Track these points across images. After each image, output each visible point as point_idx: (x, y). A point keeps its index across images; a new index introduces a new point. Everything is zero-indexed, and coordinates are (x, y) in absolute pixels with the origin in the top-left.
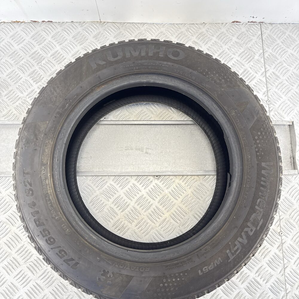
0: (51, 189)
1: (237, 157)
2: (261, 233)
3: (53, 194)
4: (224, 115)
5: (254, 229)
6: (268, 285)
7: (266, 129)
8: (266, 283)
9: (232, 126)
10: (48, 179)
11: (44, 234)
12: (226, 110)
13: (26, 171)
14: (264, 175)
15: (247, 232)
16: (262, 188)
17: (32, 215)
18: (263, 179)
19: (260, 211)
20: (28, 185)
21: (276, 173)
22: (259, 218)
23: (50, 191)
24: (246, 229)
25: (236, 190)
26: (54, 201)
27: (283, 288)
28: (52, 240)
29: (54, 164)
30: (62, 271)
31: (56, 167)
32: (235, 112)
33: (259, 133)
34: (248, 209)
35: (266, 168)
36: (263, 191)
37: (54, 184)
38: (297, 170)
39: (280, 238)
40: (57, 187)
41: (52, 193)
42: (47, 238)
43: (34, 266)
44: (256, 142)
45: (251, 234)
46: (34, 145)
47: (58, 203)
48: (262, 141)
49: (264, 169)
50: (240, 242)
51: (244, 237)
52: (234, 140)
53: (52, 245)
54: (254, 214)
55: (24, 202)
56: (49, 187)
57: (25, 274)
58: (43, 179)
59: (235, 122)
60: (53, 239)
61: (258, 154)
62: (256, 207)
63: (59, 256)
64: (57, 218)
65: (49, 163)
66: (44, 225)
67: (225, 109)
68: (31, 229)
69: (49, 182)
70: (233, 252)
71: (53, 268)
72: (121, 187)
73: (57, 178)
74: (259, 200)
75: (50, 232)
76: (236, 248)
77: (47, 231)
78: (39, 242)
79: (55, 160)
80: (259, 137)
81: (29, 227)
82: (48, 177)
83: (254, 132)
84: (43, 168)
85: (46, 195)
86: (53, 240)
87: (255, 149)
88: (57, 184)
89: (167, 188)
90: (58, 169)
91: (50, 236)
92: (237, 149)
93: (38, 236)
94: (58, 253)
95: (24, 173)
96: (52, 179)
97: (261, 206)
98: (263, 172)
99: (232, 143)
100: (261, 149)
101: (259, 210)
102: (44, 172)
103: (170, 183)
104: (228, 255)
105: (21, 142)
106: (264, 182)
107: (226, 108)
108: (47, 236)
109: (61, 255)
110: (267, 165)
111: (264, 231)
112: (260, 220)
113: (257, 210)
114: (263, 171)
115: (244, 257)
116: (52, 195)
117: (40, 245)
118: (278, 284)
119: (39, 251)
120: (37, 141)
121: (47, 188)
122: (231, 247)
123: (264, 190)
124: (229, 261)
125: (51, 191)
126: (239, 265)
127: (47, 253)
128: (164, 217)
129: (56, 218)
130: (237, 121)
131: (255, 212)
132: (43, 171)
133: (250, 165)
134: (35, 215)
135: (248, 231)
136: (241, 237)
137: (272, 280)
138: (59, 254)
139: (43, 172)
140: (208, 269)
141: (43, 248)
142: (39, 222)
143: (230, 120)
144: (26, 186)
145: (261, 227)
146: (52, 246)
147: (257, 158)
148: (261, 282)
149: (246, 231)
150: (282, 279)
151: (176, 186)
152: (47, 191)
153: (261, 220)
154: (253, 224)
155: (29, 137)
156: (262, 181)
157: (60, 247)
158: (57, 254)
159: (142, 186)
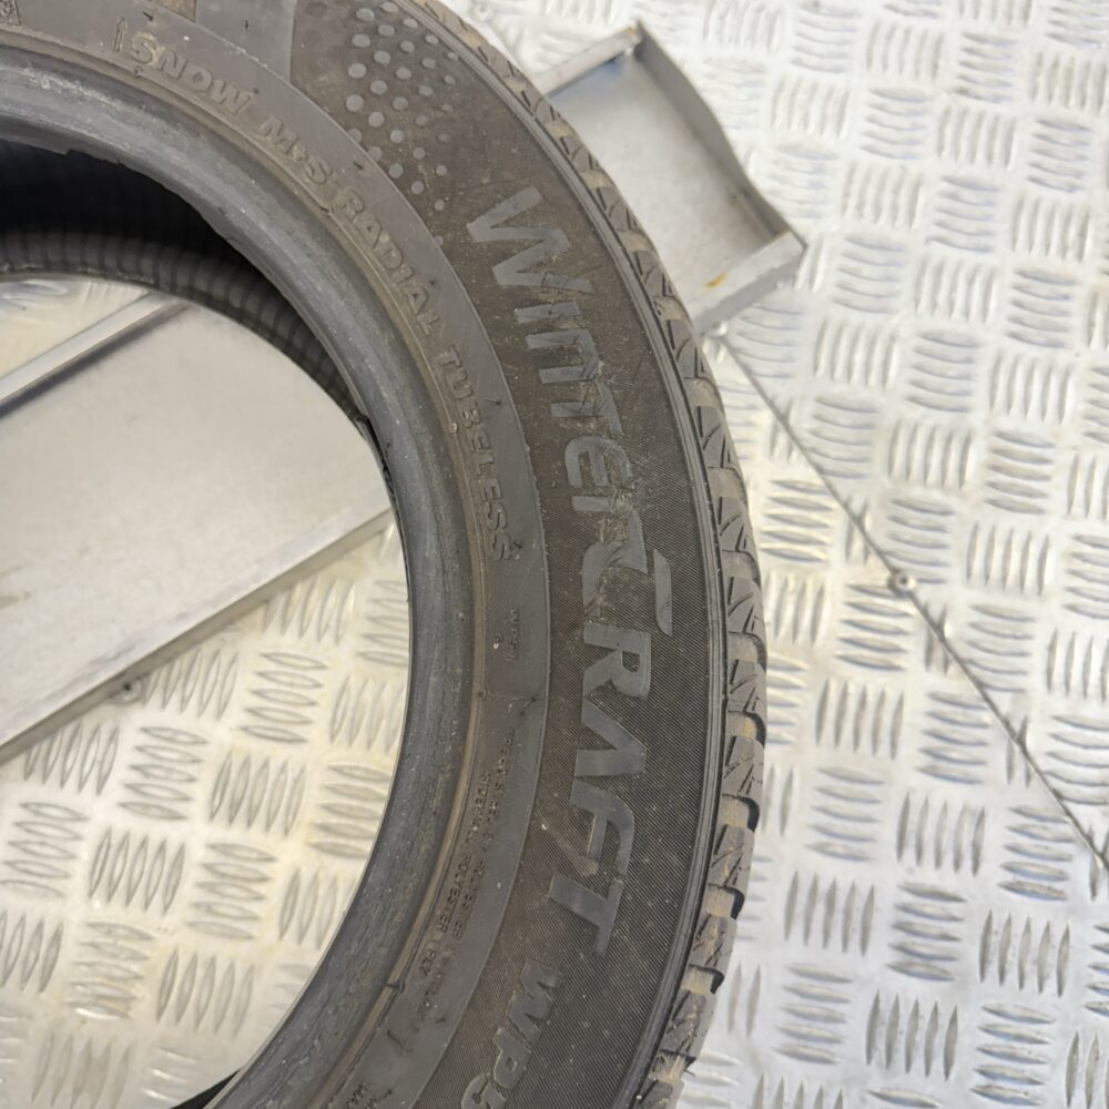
1: (333, 294)
2: (706, 641)
4: (127, 100)
5: (642, 645)
6: (993, 872)
7: (386, 30)
8: (975, 868)
9: (203, 137)
12: (106, 63)
14: (523, 288)
15: (608, 690)
16: (549, 375)
18: (523, 316)
19: (615, 517)
21: (591, 239)
22: (634, 557)
24: (593, 677)
25: (435, 482)
27: (1068, 840)
32: (161, 37)
33: (358, 70)
34: (538, 544)
35: (512, 242)
36: (568, 384)
38: (788, 236)
39: (906, 606)
44: (366, 130)
45: (639, 683)
48: (400, 102)
49: (502, 252)
50: (601, 781)
51: (610, 729)
52: (258, 205)
54: (591, 551)
59: (195, 100)
61: (417, 188)
62: (581, 504)
67: (99, 61)
70: (593, 868)
74: (571, 457)
76: (597, 830)
80: (367, 94)
83: (322, 78)
87: (386, 170)
89: (220, 713)
92: (309, 242)
97: (605, 482)
98: (506, 275)
99: (263, 228)
100: (419, 153)
101: (608, 515)
103: (220, 678)
104: (572, 913)
106: (546, 327)
107: (97, 49)
110: (507, 223)
111: (714, 614)
112: (645, 570)
113: (597, 516)
114: (498, 270)
115: (688, 860)
118: (1032, 836)
122: (565, 845)
123: (567, 379)
124: (601, 945)
126: (685, 925)
128: (280, 873)
130: (198, 77)
131: (588, 539)
133: (413, 282)
135: (610, 682)
136: (591, 746)
137: (996, 836)
140: (499, 1088)
143: (169, 106)
145: (680, 607)
147: (425, 221)
148: (947, 880)
149: (600, 689)
150: (1038, 798)
151: (261, 674)
153: (651, 565)
154: (620, 616)
156: (527, 329)
159: (81, 786)
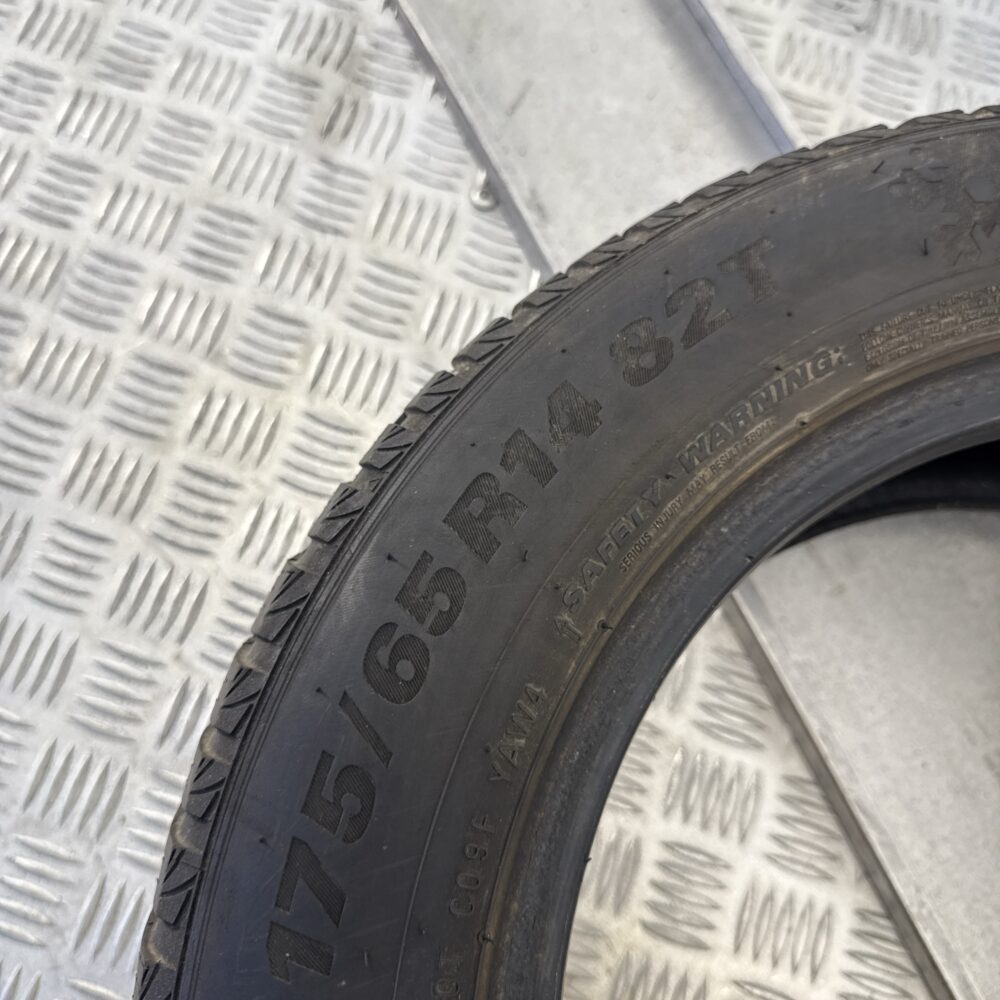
0: (723, 476)
3: (699, 508)
10: (777, 427)
11: (423, 586)
13: (761, 266)
17: (508, 444)
20: (682, 323)
23: (712, 479)
26: (657, 536)
28: (406, 670)
29: (876, 414)
30: (213, 861)
31: (860, 436)
37: (751, 480)
40: (741, 510)
41: (700, 498)
42: (406, 623)
43: (153, 592)
46: (946, 227)
47: (653, 570)
53: (369, 691)
55: (558, 348)
56: (730, 463)
57: (98, 569)
58: (769, 393)
60: (420, 675)
63: (317, 782)
64: (566, 623)
65: (874, 376)
66: (484, 556)
68: (406, 483)
69: (761, 436)
71: (210, 778)
72: (775, 849)
73: (795, 475)
75: (449, 624)
77: (452, 601)
78: (348, 587)
79: (899, 403)
81: (419, 466)
82: (786, 422)
84: (835, 357)
85: (675, 470)
86: (410, 676)
88: (759, 499)
90: (851, 456)
91: (429, 640)
93: (390, 558)
94: (335, 765)
95: (742, 255)
96: (780, 448)
102: (811, 376)
105: (908, 147)
108: (421, 620)
109: (328, 792)
116: (691, 507)
117: (333, 598)
119: (285, 616)
120: (980, 234)
121: (724, 446)
125: (712, 487)
127: (300, 675)
129: (566, 617)
132: (815, 368)
134: (518, 467)
138: (331, 776)
139: (809, 365)
141: (322, 634)
142: (485, 517)
144: (671, 310)
146: (365, 695)
152: (704, 459)
155: (967, 175)
157: (386, 756)
158: (326, 757)
159: (849, 975)
